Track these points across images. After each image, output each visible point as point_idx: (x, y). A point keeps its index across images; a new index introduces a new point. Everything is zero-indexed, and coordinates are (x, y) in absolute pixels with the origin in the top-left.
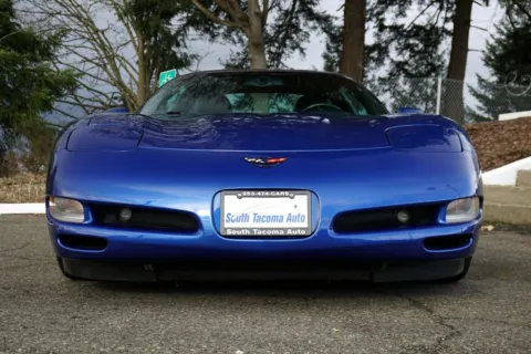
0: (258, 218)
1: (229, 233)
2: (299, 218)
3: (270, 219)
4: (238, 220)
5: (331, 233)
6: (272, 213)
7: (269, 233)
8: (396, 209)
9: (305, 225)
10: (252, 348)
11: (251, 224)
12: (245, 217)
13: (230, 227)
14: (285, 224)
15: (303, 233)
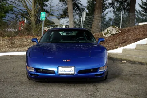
0: (65, 71)
1: (60, 74)
2: (72, 71)
3: (67, 71)
4: (62, 72)
5: (78, 74)
6: (68, 70)
7: (67, 74)
8: (90, 69)
9: (73, 72)
10: (64, 94)
11: (64, 72)
12: (63, 71)
13: (60, 73)
14: (70, 72)
15: (73, 74)
